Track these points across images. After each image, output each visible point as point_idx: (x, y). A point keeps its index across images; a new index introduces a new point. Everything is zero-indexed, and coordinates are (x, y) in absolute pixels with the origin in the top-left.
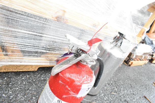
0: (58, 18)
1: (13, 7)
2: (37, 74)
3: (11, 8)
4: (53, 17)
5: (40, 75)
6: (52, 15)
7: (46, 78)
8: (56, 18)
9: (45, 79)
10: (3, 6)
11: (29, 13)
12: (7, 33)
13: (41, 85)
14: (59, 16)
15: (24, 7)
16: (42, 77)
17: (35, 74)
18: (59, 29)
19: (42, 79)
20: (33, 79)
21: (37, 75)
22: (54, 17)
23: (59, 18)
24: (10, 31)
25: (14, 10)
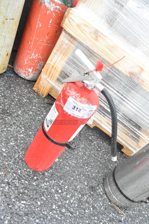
0: (131, 74)
1: (92, 49)
2: (91, 131)
3: (91, 49)
4: (126, 71)
5: (92, 134)
6: (125, 69)
7: (95, 141)
8: (129, 73)
9: (93, 141)
10: (87, 46)
11: (103, 59)
12: (81, 70)
13: (83, 140)
14: (134, 73)
15: (101, 52)
16: (92, 137)
17: (88, 130)
18: (131, 90)
19: (90, 138)
20: (82, 131)
21: (89, 132)
22: (128, 71)
23: (133, 74)
24: (83, 70)
25: (92, 52)
